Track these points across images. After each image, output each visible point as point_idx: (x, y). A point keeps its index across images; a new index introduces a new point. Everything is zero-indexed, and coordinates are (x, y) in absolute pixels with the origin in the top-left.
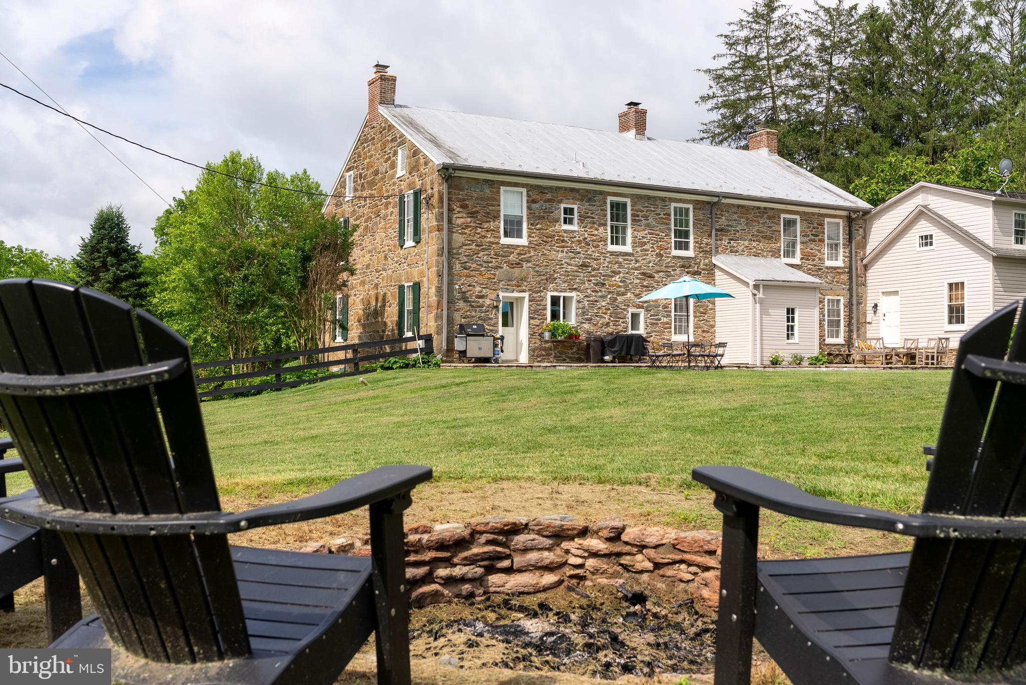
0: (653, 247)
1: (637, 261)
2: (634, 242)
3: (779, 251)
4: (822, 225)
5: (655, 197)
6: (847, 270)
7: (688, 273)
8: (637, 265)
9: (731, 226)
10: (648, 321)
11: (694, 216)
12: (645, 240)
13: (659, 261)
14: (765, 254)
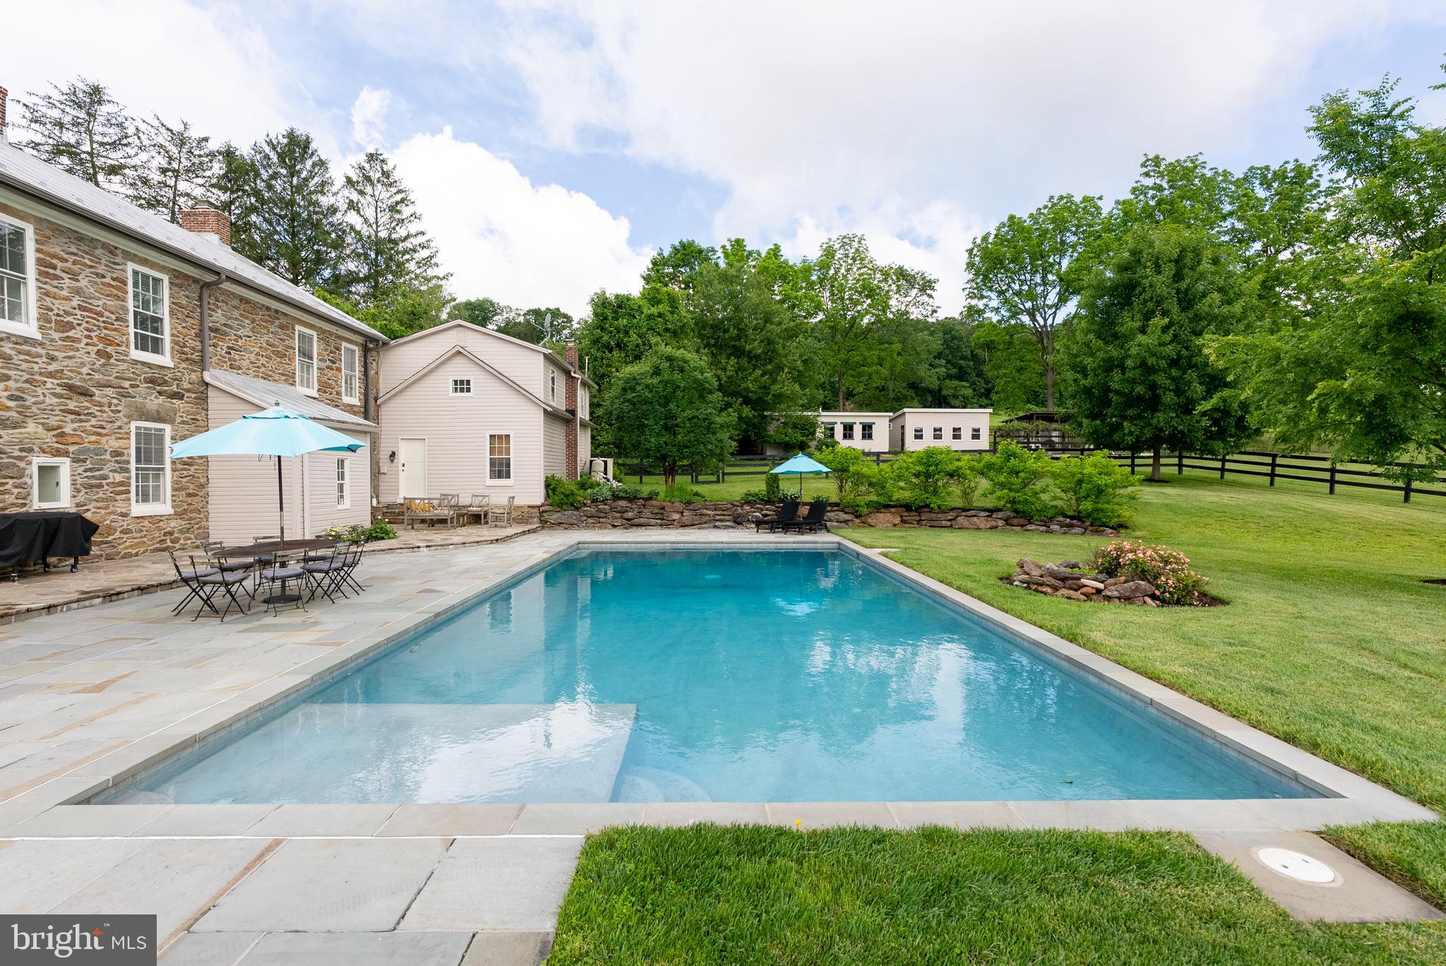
1: (52, 359)
2: (42, 319)
3: (294, 375)
4: (338, 349)
5: (93, 240)
6: (362, 410)
7: (160, 393)
8: (51, 368)
9: (230, 327)
10: (80, 480)
11: (171, 296)
12: (70, 319)
13: (103, 365)
14: (277, 377)
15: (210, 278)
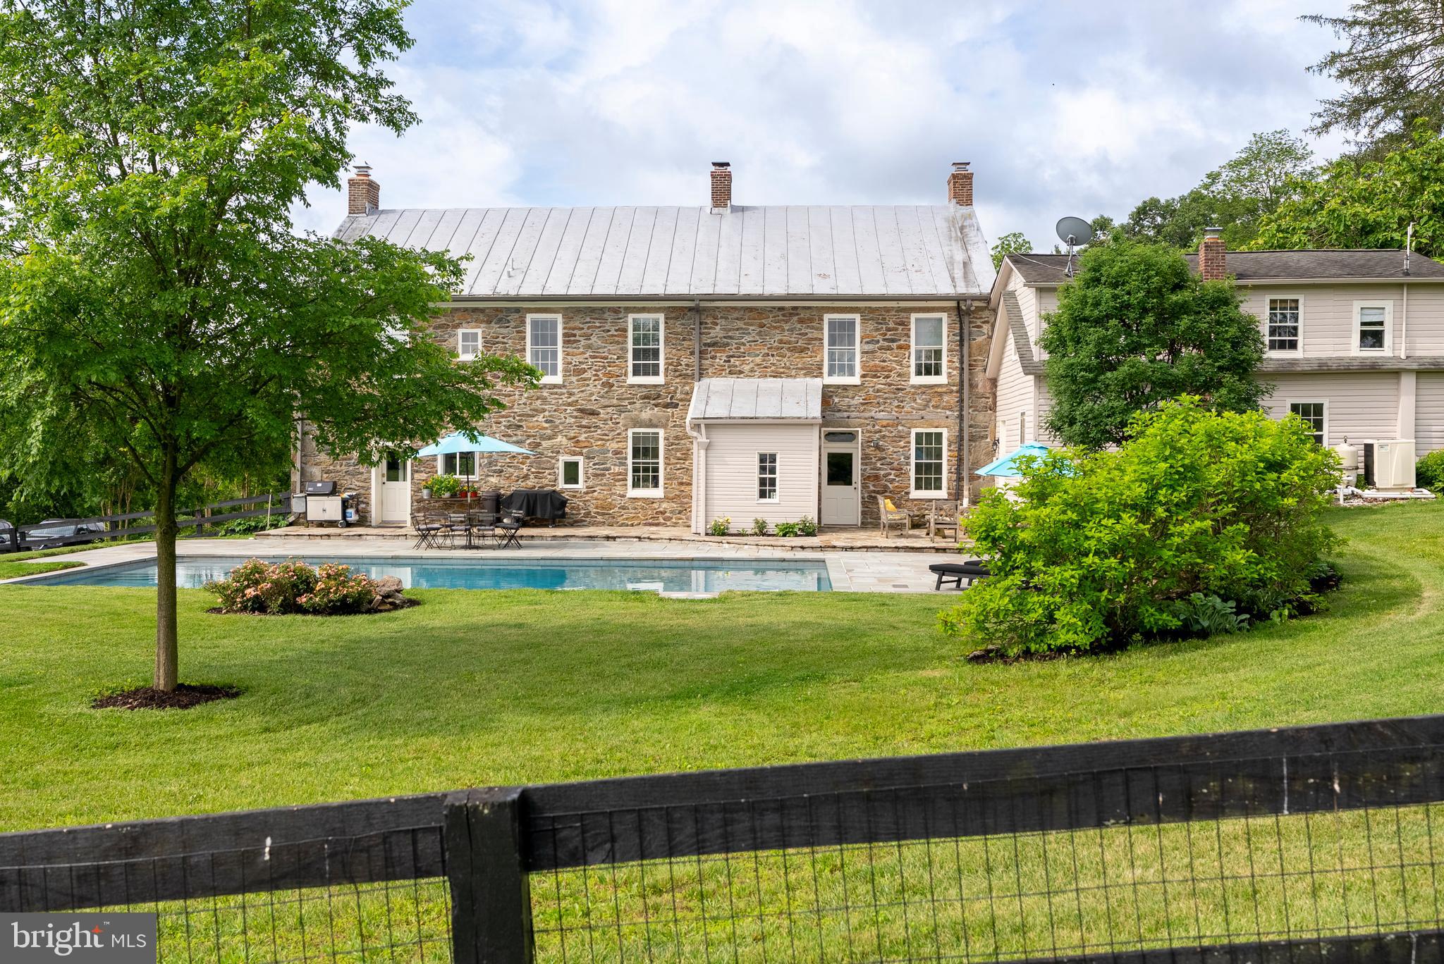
0: (595, 375)
1: (571, 394)
2: (565, 370)
3: (820, 367)
5: (602, 309)
6: (955, 388)
7: (656, 405)
8: (570, 400)
9: (731, 338)
10: (591, 471)
11: (666, 328)
12: (583, 366)
13: (607, 392)
14: (793, 373)
15: (690, 305)
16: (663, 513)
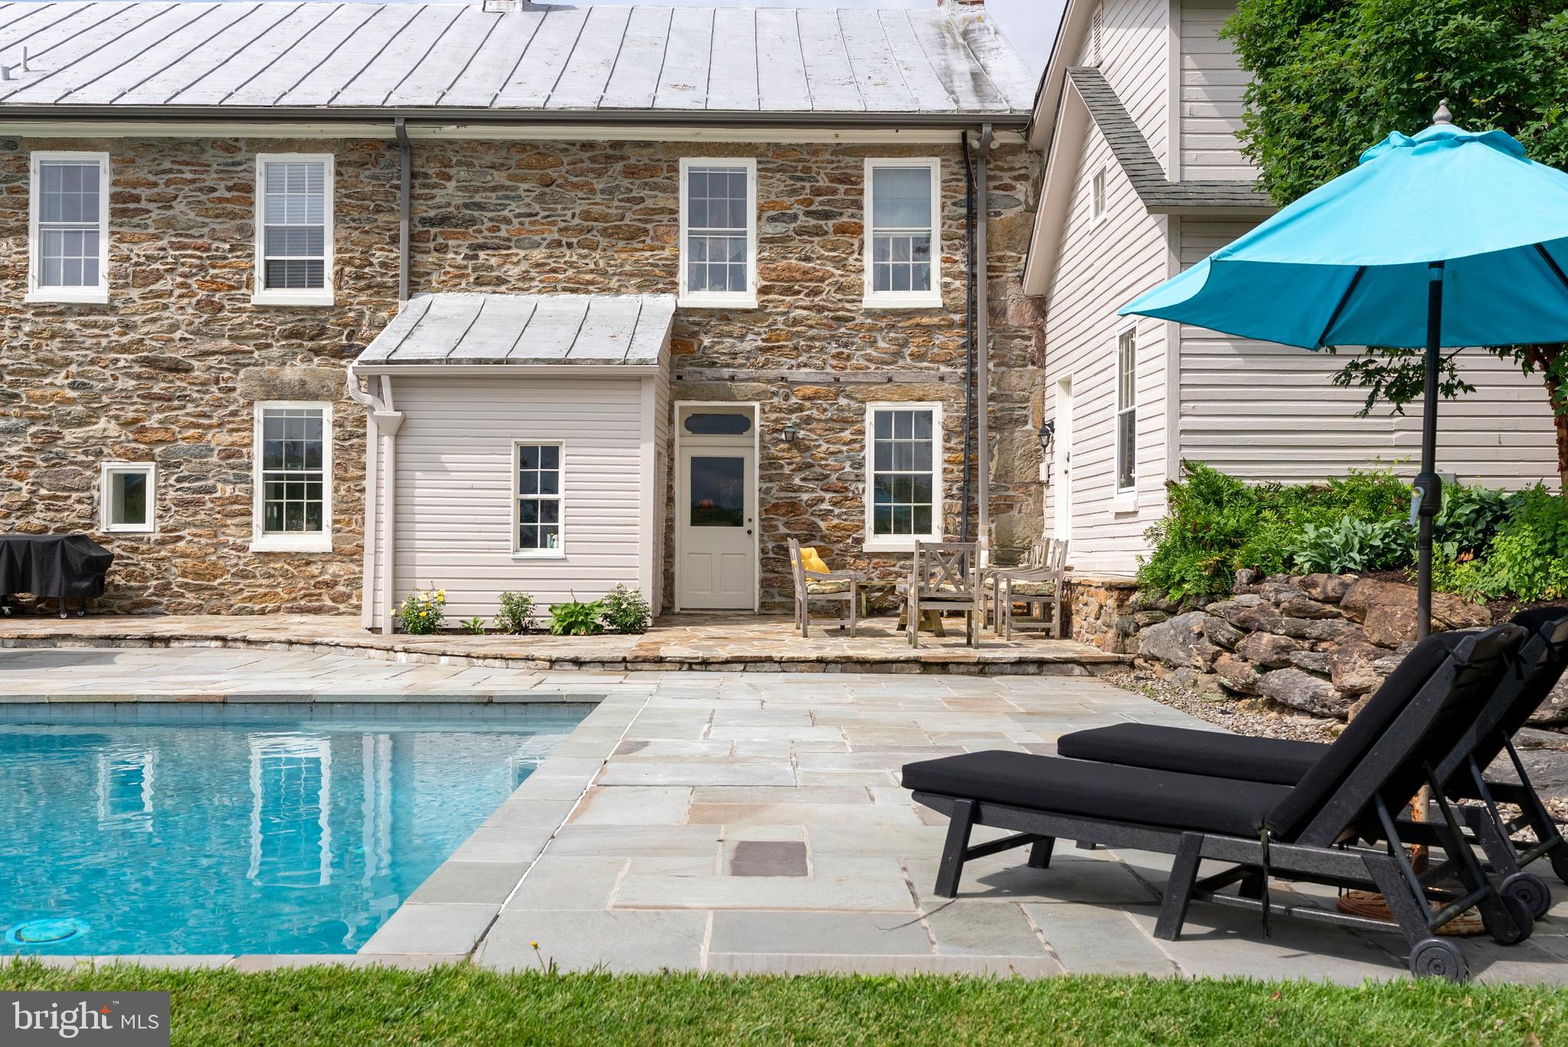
0: (182, 285)
1: (127, 327)
2: (114, 275)
3: (672, 270)
4: (851, 181)
5: (198, 143)
7: (317, 352)
8: (125, 339)
9: (480, 206)
10: (172, 494)
11: (339, 185)
12: (156, 266)
13: (207, 323)
14: (614, 283)
15: (386, 131)
16: (330, 585)
